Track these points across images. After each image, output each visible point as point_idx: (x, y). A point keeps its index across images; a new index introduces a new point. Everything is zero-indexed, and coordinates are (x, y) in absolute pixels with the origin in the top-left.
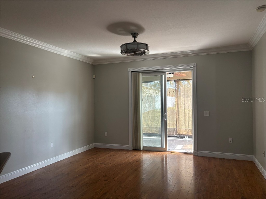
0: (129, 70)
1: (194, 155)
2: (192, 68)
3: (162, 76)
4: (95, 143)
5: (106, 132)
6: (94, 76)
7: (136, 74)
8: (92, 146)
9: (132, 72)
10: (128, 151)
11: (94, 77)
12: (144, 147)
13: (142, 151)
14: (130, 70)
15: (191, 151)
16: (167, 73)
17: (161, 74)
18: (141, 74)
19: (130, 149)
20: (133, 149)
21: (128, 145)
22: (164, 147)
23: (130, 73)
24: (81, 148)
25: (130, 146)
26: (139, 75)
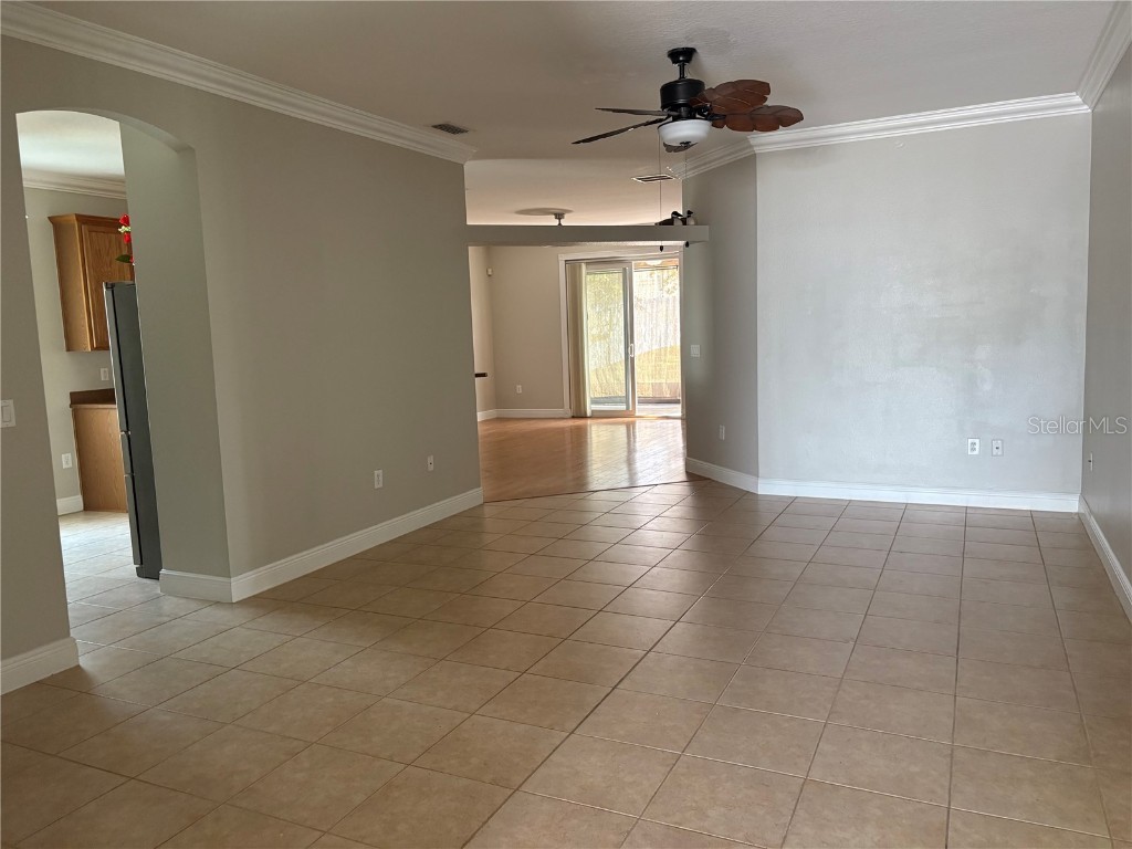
0: (560, 258)
2: (677, 255)
3: (624, 269)
4: (497, 408)
5: (518, 386)
6: (490, 270)
7: (573, 266)
8: (493, 413)
9: (566, 261)
10: (562, 418)
11: (489, 273)
12: (593, 411)
13: (589, 419)
14: (563, 258)
16: (634, 262)
18: (584, 266)
19: (566, 416)
20: (573, 416)
21: (563, 408)
22: (631, 410)
23: (562, 264)
25: (567, 410)
26: (580, 267)
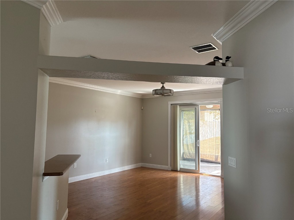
0: (169, 103)
1: (221, 178)
2: (220, 103)
3: (196, 108)
4: (142, 162)
5: (150, 154)
6: (142, 107)
7: (174, 106)
8: (140, 165)
9: (171, 104)
10: (167, 171)
11: (142, 109)
12: (181, 169)
13: (178, 172)
15: (220, 175)
16: (200, 105)
17: (195, 107)
18: (178, 106)
19: (169, 170)
20: (172, 170)
21: (168, 166)
22: (197, 170)
23: (170, 106)
24: (130, 166)
25: (169, 167)
26: (177, 107)
